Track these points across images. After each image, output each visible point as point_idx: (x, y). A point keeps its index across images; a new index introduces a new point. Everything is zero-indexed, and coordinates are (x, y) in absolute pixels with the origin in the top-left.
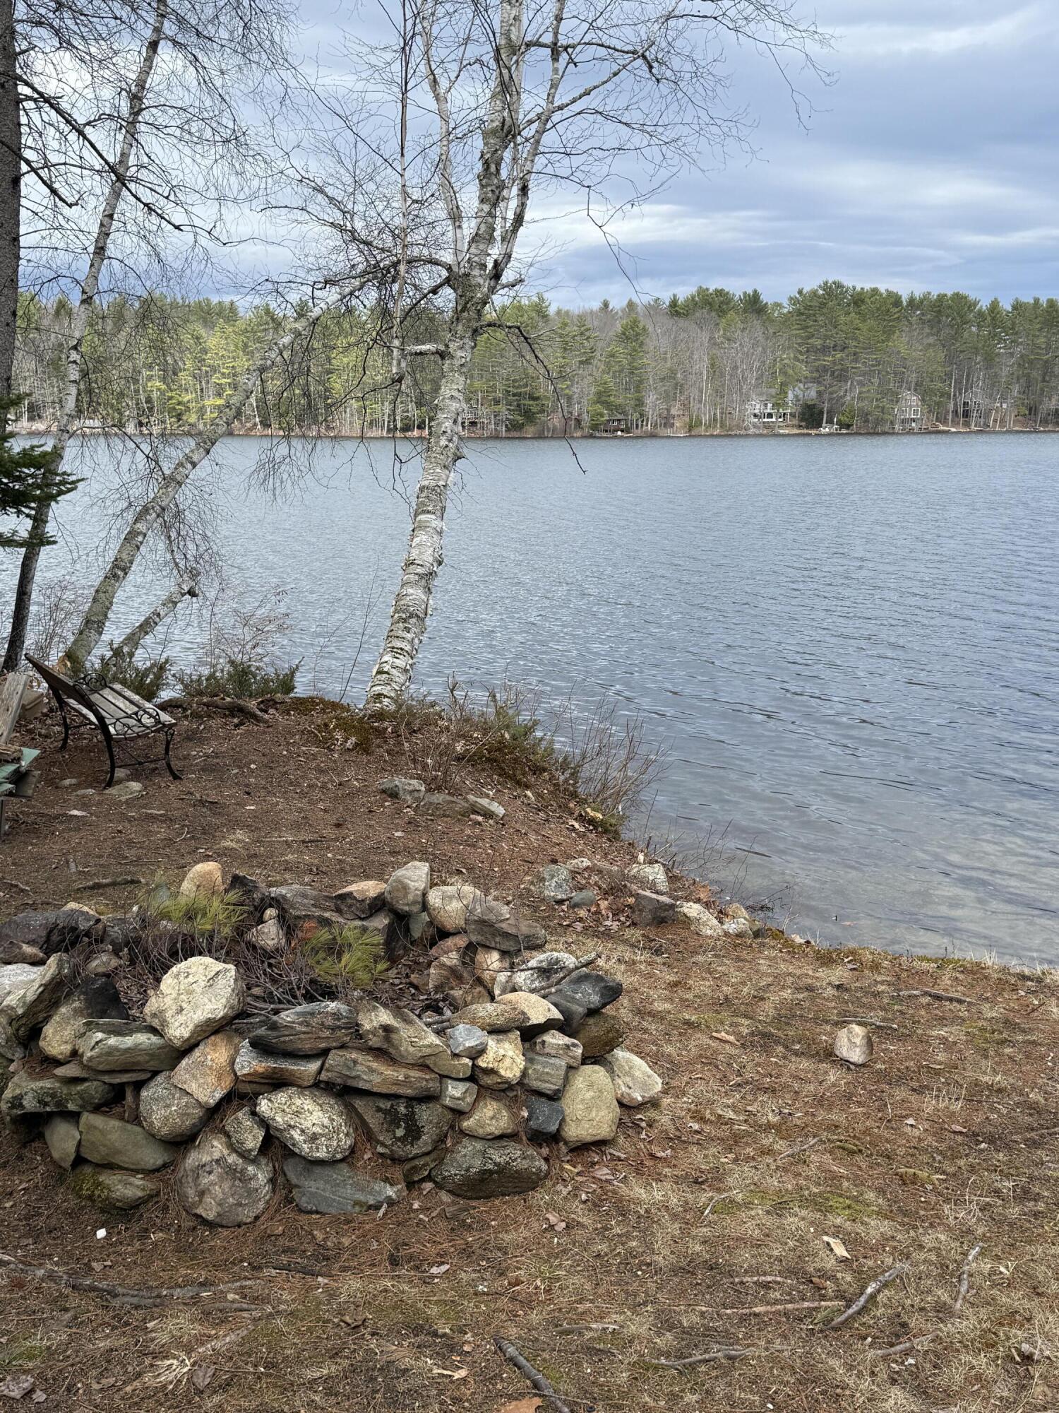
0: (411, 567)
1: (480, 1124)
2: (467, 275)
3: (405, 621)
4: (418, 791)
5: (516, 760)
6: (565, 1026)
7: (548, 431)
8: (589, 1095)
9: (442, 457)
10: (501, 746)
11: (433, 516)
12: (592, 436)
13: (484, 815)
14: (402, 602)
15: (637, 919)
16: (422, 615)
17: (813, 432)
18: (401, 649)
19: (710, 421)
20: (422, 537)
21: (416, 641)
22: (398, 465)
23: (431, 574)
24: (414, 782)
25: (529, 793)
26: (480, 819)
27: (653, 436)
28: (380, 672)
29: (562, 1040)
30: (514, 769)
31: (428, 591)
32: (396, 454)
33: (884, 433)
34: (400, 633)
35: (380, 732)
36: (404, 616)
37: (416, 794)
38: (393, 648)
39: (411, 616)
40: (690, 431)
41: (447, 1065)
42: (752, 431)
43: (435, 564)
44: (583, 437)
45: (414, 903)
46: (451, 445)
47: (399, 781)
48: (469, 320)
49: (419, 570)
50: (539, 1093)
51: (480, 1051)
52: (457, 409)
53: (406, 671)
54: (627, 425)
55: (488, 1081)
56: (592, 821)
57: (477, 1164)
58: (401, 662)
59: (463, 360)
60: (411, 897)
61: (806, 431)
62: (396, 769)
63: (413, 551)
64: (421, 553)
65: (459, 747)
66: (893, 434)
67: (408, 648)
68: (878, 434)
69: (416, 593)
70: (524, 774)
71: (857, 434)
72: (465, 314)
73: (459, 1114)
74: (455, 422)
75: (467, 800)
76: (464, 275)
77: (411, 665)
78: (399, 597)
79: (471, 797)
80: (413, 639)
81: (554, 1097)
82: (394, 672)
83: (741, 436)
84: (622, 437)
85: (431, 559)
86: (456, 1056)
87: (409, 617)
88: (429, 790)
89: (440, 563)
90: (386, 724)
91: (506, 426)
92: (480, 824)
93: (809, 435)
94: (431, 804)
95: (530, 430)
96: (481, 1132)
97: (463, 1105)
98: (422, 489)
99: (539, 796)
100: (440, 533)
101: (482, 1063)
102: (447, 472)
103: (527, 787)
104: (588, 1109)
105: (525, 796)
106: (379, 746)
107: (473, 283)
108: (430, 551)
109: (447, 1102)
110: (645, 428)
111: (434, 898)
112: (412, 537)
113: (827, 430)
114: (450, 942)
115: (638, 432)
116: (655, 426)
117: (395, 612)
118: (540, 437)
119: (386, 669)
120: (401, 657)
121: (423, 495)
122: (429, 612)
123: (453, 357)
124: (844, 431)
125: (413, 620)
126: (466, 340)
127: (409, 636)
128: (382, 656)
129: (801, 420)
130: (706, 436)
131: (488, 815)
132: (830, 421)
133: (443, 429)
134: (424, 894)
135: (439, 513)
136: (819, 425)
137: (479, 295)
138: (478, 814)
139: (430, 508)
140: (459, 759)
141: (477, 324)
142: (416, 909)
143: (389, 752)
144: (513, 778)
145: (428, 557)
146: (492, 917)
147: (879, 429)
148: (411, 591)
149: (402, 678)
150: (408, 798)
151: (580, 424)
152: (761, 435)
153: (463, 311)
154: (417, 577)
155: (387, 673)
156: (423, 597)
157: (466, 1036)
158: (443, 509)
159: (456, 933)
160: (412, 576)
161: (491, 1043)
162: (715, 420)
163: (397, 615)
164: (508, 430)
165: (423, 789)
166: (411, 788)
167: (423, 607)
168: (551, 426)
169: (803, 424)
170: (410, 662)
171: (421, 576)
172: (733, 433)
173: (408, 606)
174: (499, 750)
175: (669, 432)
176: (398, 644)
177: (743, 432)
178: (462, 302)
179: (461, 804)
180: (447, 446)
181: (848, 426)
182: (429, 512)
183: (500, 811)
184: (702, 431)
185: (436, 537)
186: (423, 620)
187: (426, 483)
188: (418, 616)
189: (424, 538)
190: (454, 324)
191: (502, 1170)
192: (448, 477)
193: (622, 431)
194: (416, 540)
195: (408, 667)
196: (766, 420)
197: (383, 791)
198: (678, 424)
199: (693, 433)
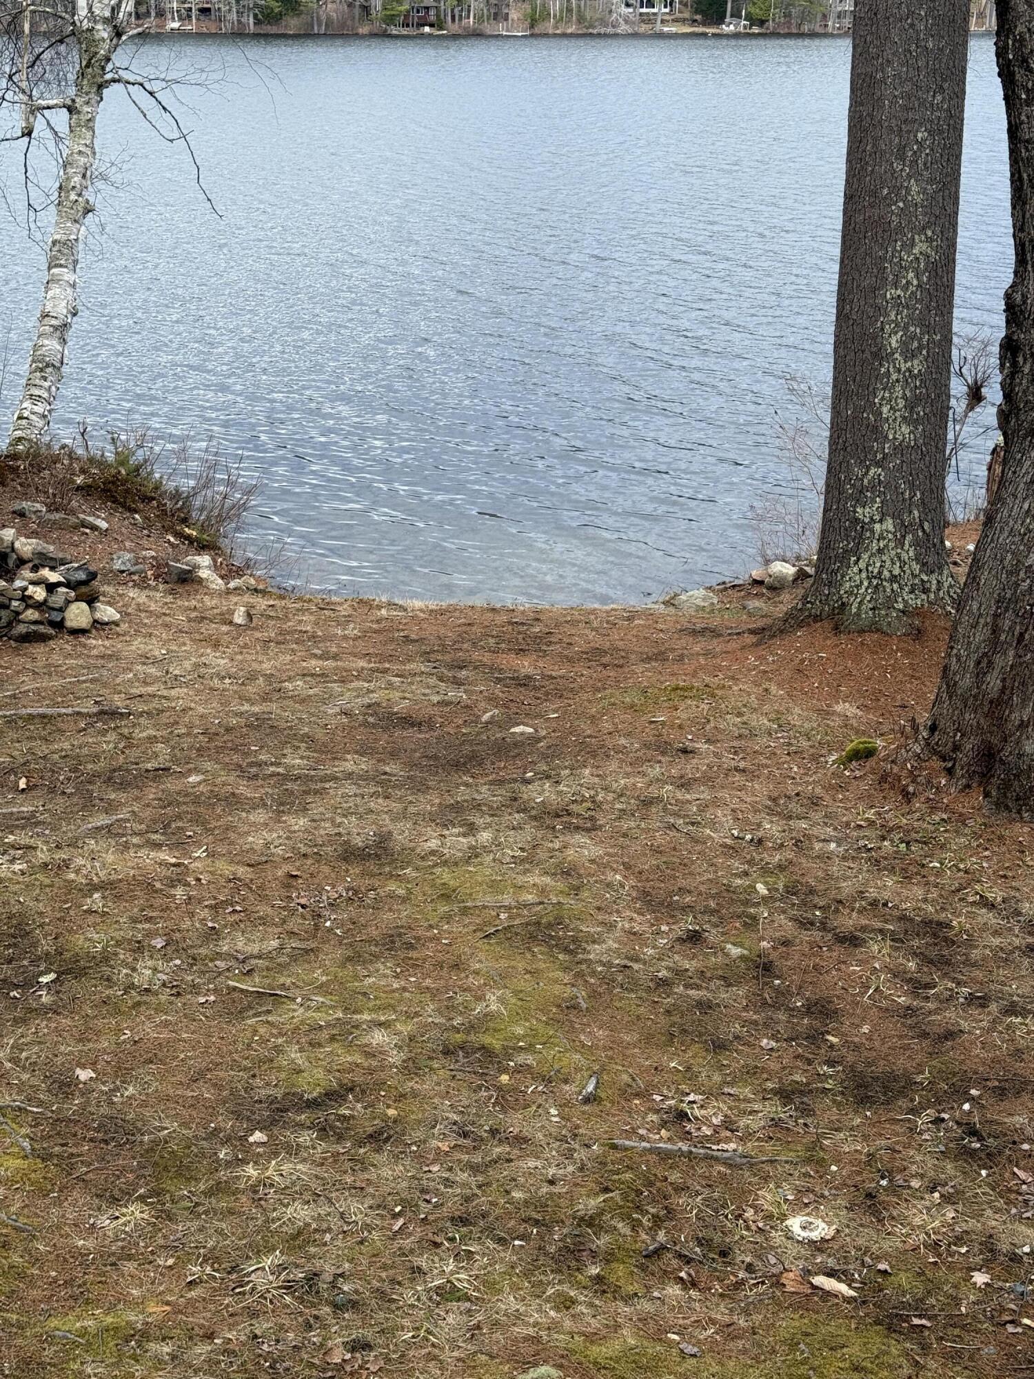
0: (46, 319)
1: (26, 617)
2: (90, 30)
3: (41, 370)
4: (41, 511)
5: (127, 491)
6: (68, 585)
7: (320, 25)
8: (77, 611)
9: (72, 211)
10: (115, 480)
11: (66, 270)
12: (385, 35)
13: (91, 529)
14: (39, 353)
15: (169, 580)
16: (58, 365)
17: (710, 31)
18: (40, 396)
19: (561, 11)
20: (55, 291)
21: (53, 389)
22: (32, 213)
23: (65, 325)
24: (38, 505)
25: (137, 516)
26: (88, 531)
27: (477, 35)
28: (20, 418)
29: (64, 590)
30: (125, 498)
31: (64, 341)
32: (29, 205)
33: (813, 35)
34: (37, 382)
35: (15, 470)
36: (40, 365)
37: (39, 514)
38: (32, 395)
39: (47, 366)
40: (532, 26)
41: (10, 594)
42: (623, 28)
43: (69, 316)
44: (373, 35)
45: (7, 547)
46: (80, 199)
47: (25, 504)
48: (94, 77)
49: (54, 322)
50: (54, 609)
51: (26, 589)
52: (85, 164)
53: (44, 416)
54: (438, 15)
55: (30, 602)
56: (188, 537)
57: (25, 630)
58: (39, 408)
59: (90, 116)
60: (5, 544)
61: (701, 29)
62: (25, 495)
63: (47, 303)
64: (55, 306)
65: (79, 480)
66: (826, 35)
67: (46, 395)
68: (801, 35)
69: (52, 344)
70: (134, 502)
71: (775, 35)
72: (90, 70)
73: (18, 613)
74: (84, 176)
75: (78, 518)
76: (88, 29)
77: (49, 411)
78: (36, 347)
79: (82, 516)
80: (50, 387)
81: (61, 610)
82: (33, 417)
83: (606, 36)
84: (430, 35)
85: (65, 311)
86: (15, 590)
87: (46, 367)
88: (49, 511)
89: (75, 315)
90: (20, 462)
91: (255, 16)
92: (87, 534)
93: (704, 35)
94: (50, 520)
95: (292, 24)
96: (27, 620)
97: (18, 609)
98: (54, 243)
99: (147, 518)
100: (74, 286)
101: (26, 593)
102: (78, 226)
103: (136, 512)
104: (77, 616)
105: (133, 518)
106: (13, 480)
107: (97, 37)
108: (64, 304)
109: (12, 608)
110: (465, 21)
111: (17, 545)
112: (47, 290)
113: (732, 27)
114: (26, 566)
115: (454, 28)
116: (479, 19)
117: (33, 361)
118: (306, 35)
119: (25, 415)
120: (39, 404)
121: (54, 249)
122: (65, 361)
123: (79, 112)
124: (756, 30)
125: (50, 370)
126: (91, 96)
127: (46, 384)
128: (22, 402)
129: (697, 12)
130: (555, 35)
131: (94, 528)
132: (736, 15)
133: (72, 184)
134: (13, 544)
135: (71, 267)
136: (720, 20)
137: (102, 52)
138: (87, 528)
139: (62, 262)
140: (79, 488)
141: (101, 80)
142: (8, 550)
143: (21, 484)
144: (123, 505)
145: (62, 310)
146: (45, 551)
147: (806, 28)
148: (46, 342)
149: (41, 423)
150: (33, 516)
151: (368, 14)
152: (635, 35)
153: (87, 66)
154: (52, 329)
155: (27, 418)
156: (59, 347)
157: (18, 583)
158: (76, 262)
159: (30, 561)
160: (47, 328)
161: (31, 587)
162: (569, 10)
163: (34, 365)
164: (258, 22)
165: (44, 509)
166: (35, 509)
167: (59, 357)
168: (324, 18)
169: (698, 17)
170: (48, 408)
171: (56, 328)
172: (595, 31)
173: (44, 356)
174: (113, 483)
175: (501, 29)
176: (36, 392)
177: (610, 30)
178: (86, 56)
179: (73, 520)
180: (76, 201)
181: (762, 23)
182: (61, 266)
183: (104, 525)
184: (549, 26)
185: (69, 290)
186: (59, 369)
187: (57, 237)
188: (53, 365)
189: (58, 291)
190: (80, 80)
191: (35, 632)
192: (79, 231)
193: (431, 25)
194: (50, 294)
195: (46, 413)
196: (644, 10)
197: (14, 512)
198: (514, 15)
199: (536, 31)
